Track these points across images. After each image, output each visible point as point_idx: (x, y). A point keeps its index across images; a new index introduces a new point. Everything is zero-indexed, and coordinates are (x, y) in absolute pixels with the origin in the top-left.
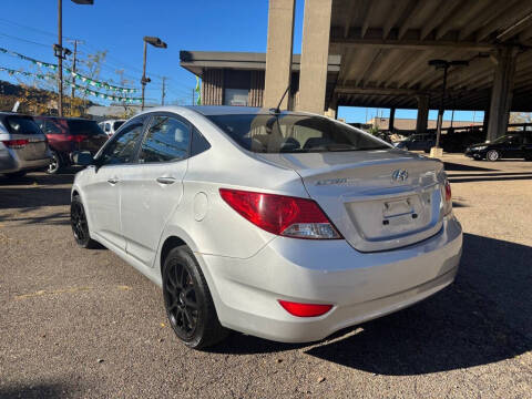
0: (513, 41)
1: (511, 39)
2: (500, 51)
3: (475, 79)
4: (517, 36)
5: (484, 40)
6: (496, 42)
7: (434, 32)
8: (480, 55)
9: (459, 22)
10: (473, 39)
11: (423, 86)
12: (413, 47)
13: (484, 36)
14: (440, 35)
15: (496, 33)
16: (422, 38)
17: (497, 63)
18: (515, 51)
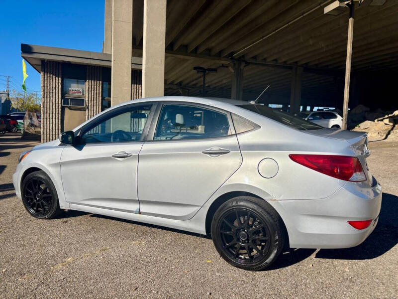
0: (241, 59)
1: (240, 58)
2: (235, 64)
3: (216, 81)
4: (243, 56)
5: (225, 57)
6: (232, 59)
7: (196, 49)
8: (223, 66)
9: (212, 44)
10: (219, 55)
11: (184, 83)
12: (182, 57)
13: (226, 55)
14: (200, 51)
15: (232, 53)
16: (189, 52)
17: (233, 71)
18: (243, 65)
